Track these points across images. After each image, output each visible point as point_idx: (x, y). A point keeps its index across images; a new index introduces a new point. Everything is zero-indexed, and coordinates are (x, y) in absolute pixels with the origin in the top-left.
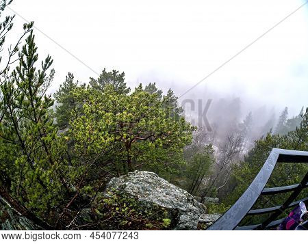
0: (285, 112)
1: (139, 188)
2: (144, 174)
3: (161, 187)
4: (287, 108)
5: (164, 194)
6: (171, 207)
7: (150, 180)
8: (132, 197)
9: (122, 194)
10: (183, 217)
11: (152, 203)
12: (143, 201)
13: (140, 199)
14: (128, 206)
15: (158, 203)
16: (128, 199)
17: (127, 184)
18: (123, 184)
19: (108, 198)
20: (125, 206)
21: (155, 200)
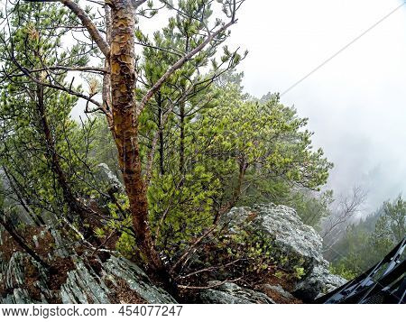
1: (278, 226)
2: (287, 210)
3: (301, 229)
5: (303, 238)
6: (306, 255)
7: (292, 218)
8: (268, 236)
9: (257, 230)
10: (315, 269)
11: (290, 248)
12: (280, 242)
13: (278, 239)
14: (261, 246)
15: (296, 248)
16: (262, 238)
17: (265, 218)
18: (259, 217)
19: (233, 234)
20: (258, 246)
21: (293, 244)
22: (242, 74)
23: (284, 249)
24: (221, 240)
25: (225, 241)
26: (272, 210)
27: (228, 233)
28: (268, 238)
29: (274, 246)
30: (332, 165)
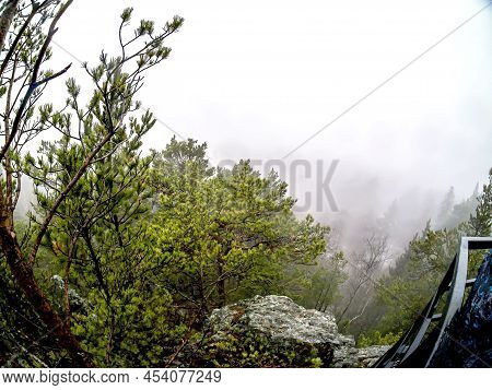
0: (451, 194)
1: (270, 321)
2: (274, 300)
3: (301, 316)
4: (452, 188)
5: (307, 325)
6: (319, 342)
7: (286, 307)
8: (261, 335)
9: (246, 332)
10: (337, 353)
11: (293, 341)
12: (279, 338)
13: (274, 335)
14: (257, 348)
15: (301, 339)
16: (254, 339)
17: (251, 316)
18: (244, 317)
19: (219, 341)
20: (252, 349)
21: (296, 335)
22: (205, 145)
23: (287, 344)
24: (207, 350)
25: (212, 351)
26: (257, 306)
27: (212, 341)
28: (261, 337)
29: (273, 344)
30: (329, 229)
